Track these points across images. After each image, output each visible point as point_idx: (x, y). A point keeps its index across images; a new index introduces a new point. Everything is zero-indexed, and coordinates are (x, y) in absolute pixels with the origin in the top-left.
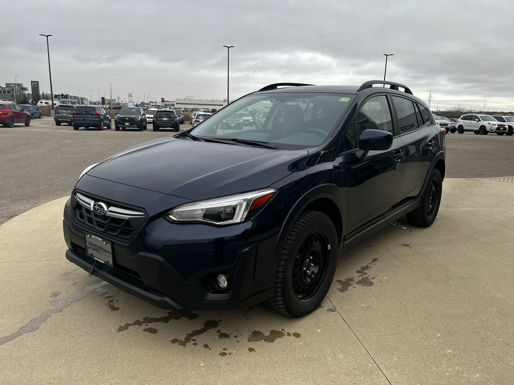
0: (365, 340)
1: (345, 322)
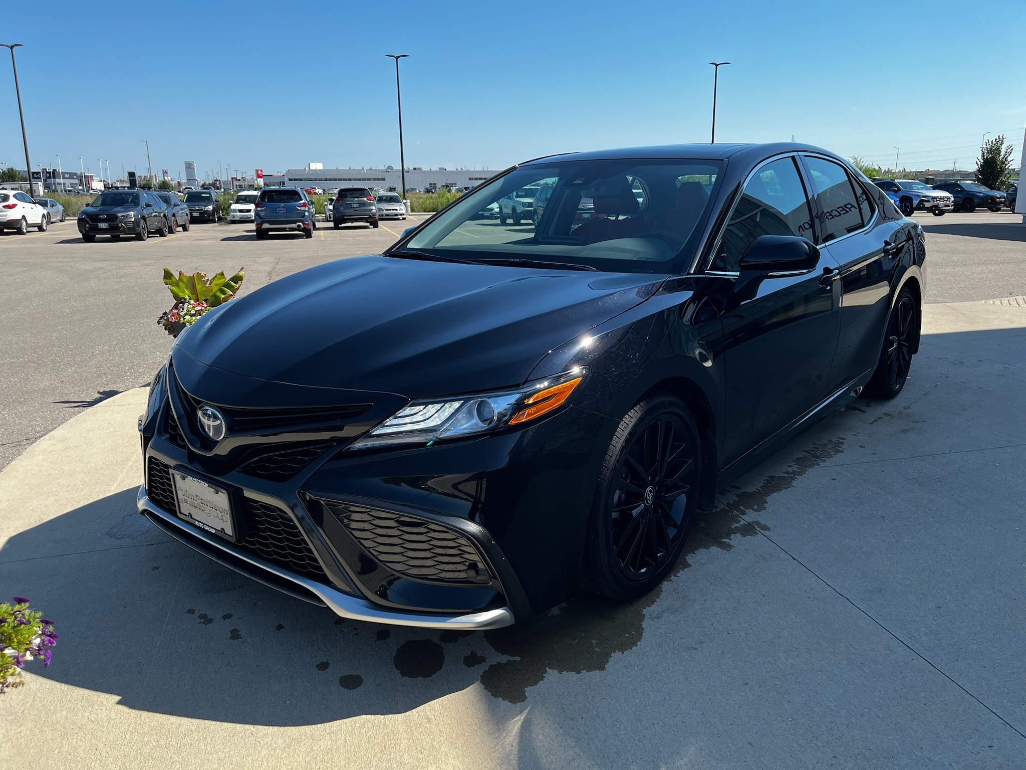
0: (980, 691)
1: (910, 649)
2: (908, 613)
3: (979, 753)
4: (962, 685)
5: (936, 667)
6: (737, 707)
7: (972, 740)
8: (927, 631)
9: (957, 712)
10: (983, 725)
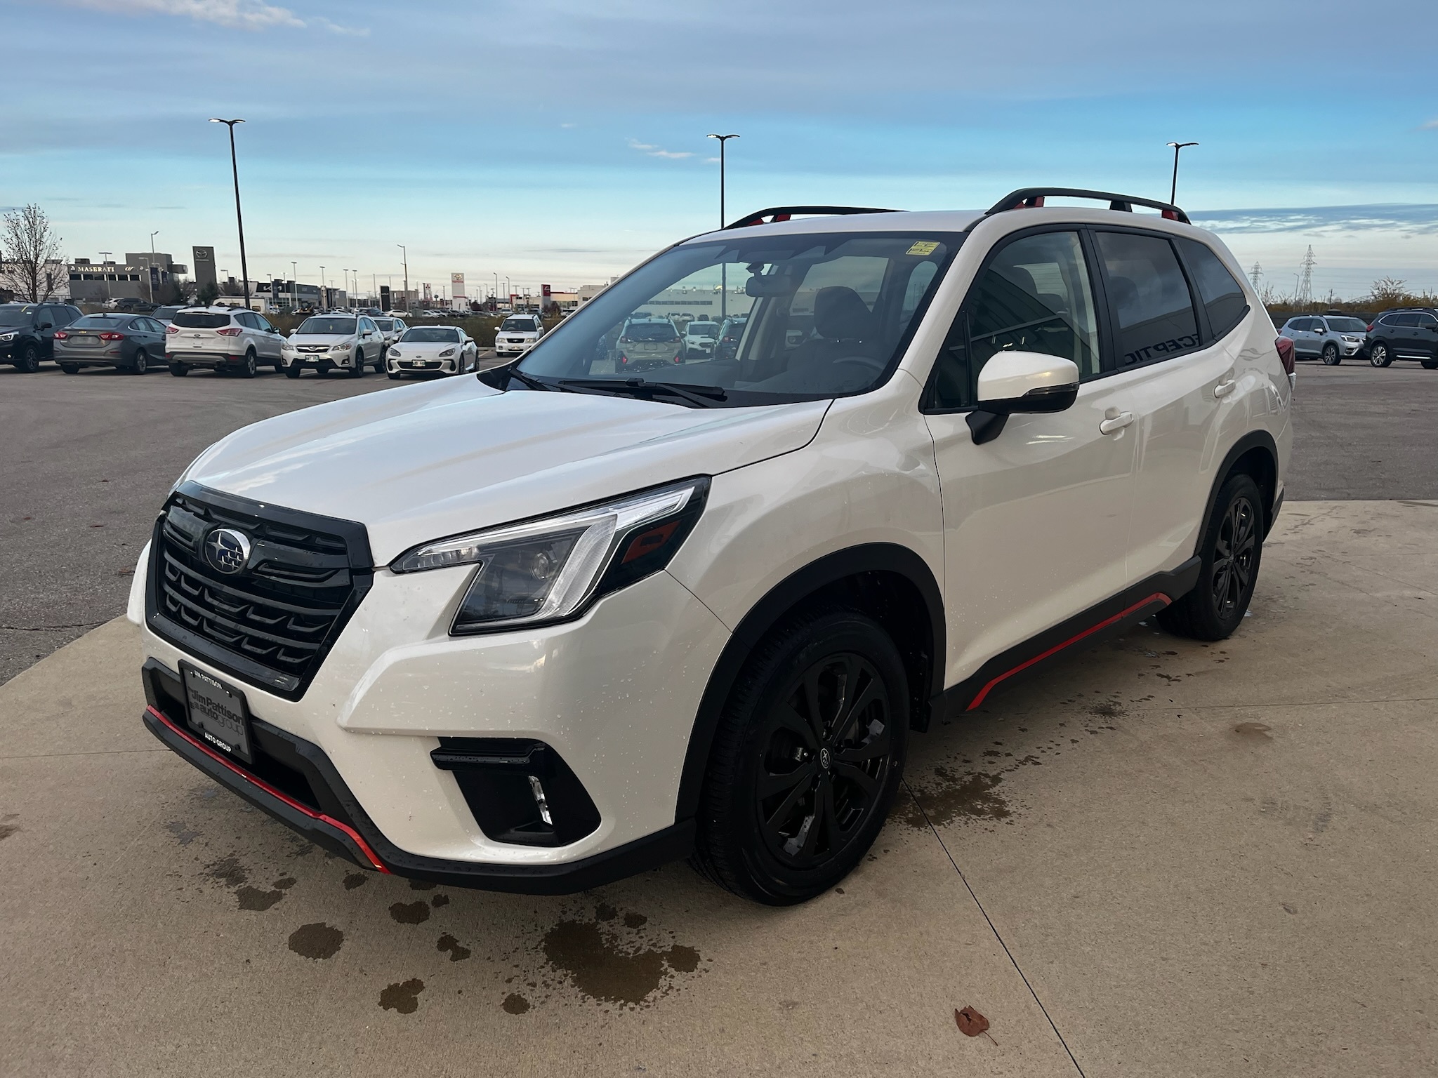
2: (1030, 900)
3: (1001, 1073)
4: (1038, 992)
5: (1019, 966)
6: (735, 988)
7: (1004, 1057)
8: (1038, 924)
9: (1007, 1022)
10: (1030, 1042)
